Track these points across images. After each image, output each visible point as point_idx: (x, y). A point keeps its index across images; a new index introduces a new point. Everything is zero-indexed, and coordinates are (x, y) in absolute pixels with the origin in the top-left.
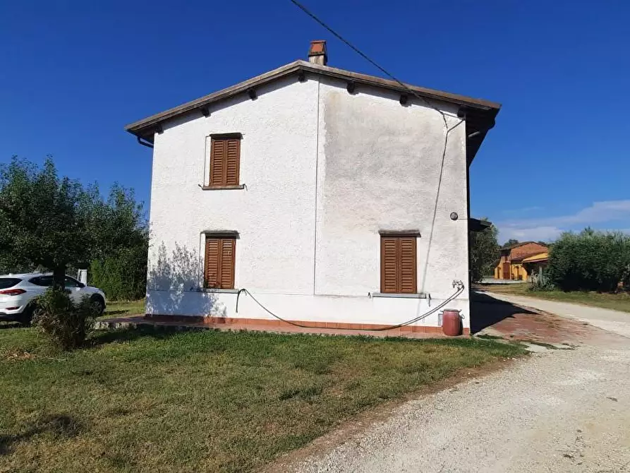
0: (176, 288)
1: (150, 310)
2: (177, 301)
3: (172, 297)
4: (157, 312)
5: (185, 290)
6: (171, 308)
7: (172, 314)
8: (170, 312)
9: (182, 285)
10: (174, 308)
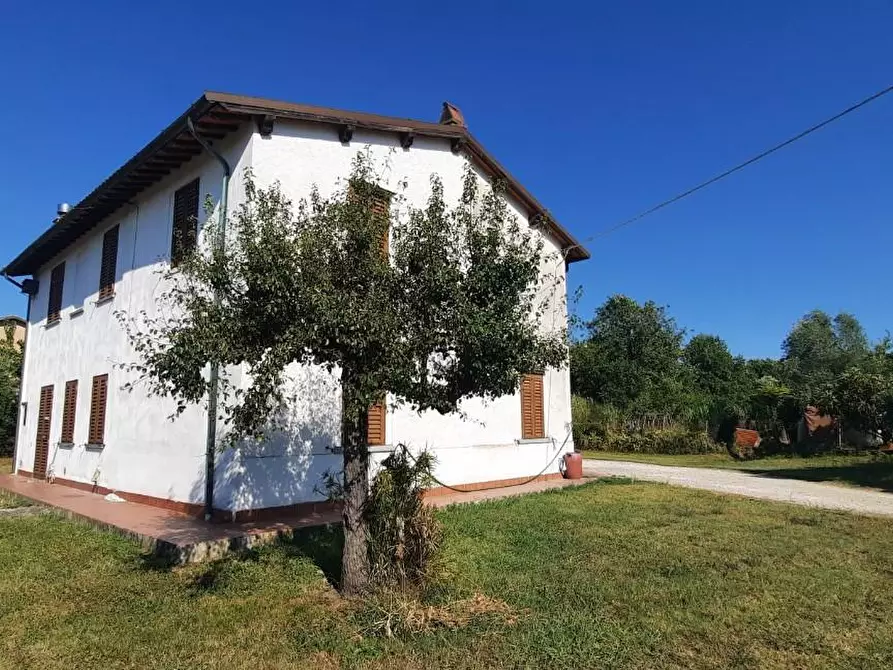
0: (298, 451)
1: (246, 501)
2: (299, 475)
3: (292, 469)
4: (260, 504)
5: (314, 453)
6: (288, 491)
7: (290, 502)
8: (287, 499)
9: (308, 444)
10: (295, 488)
